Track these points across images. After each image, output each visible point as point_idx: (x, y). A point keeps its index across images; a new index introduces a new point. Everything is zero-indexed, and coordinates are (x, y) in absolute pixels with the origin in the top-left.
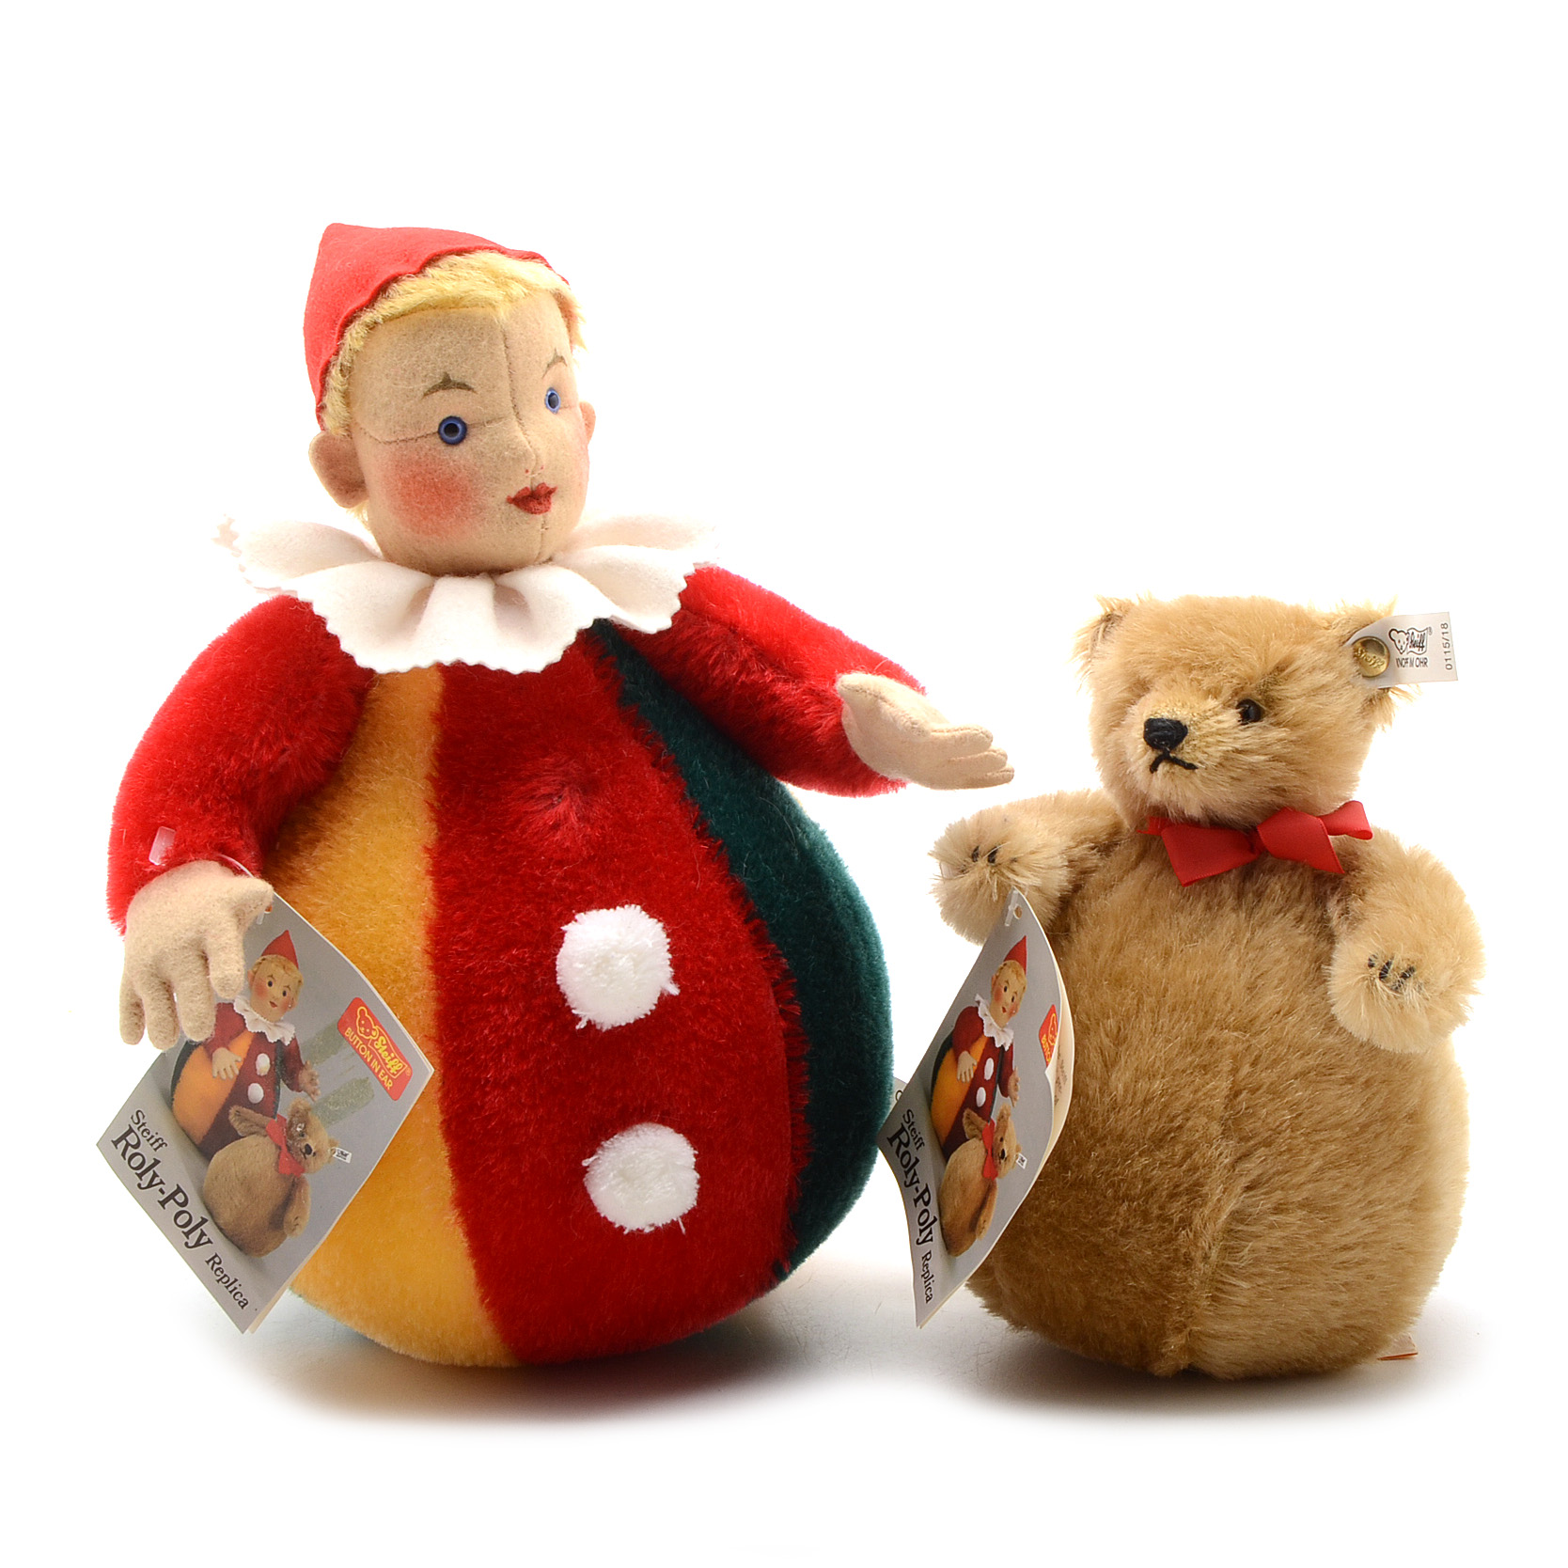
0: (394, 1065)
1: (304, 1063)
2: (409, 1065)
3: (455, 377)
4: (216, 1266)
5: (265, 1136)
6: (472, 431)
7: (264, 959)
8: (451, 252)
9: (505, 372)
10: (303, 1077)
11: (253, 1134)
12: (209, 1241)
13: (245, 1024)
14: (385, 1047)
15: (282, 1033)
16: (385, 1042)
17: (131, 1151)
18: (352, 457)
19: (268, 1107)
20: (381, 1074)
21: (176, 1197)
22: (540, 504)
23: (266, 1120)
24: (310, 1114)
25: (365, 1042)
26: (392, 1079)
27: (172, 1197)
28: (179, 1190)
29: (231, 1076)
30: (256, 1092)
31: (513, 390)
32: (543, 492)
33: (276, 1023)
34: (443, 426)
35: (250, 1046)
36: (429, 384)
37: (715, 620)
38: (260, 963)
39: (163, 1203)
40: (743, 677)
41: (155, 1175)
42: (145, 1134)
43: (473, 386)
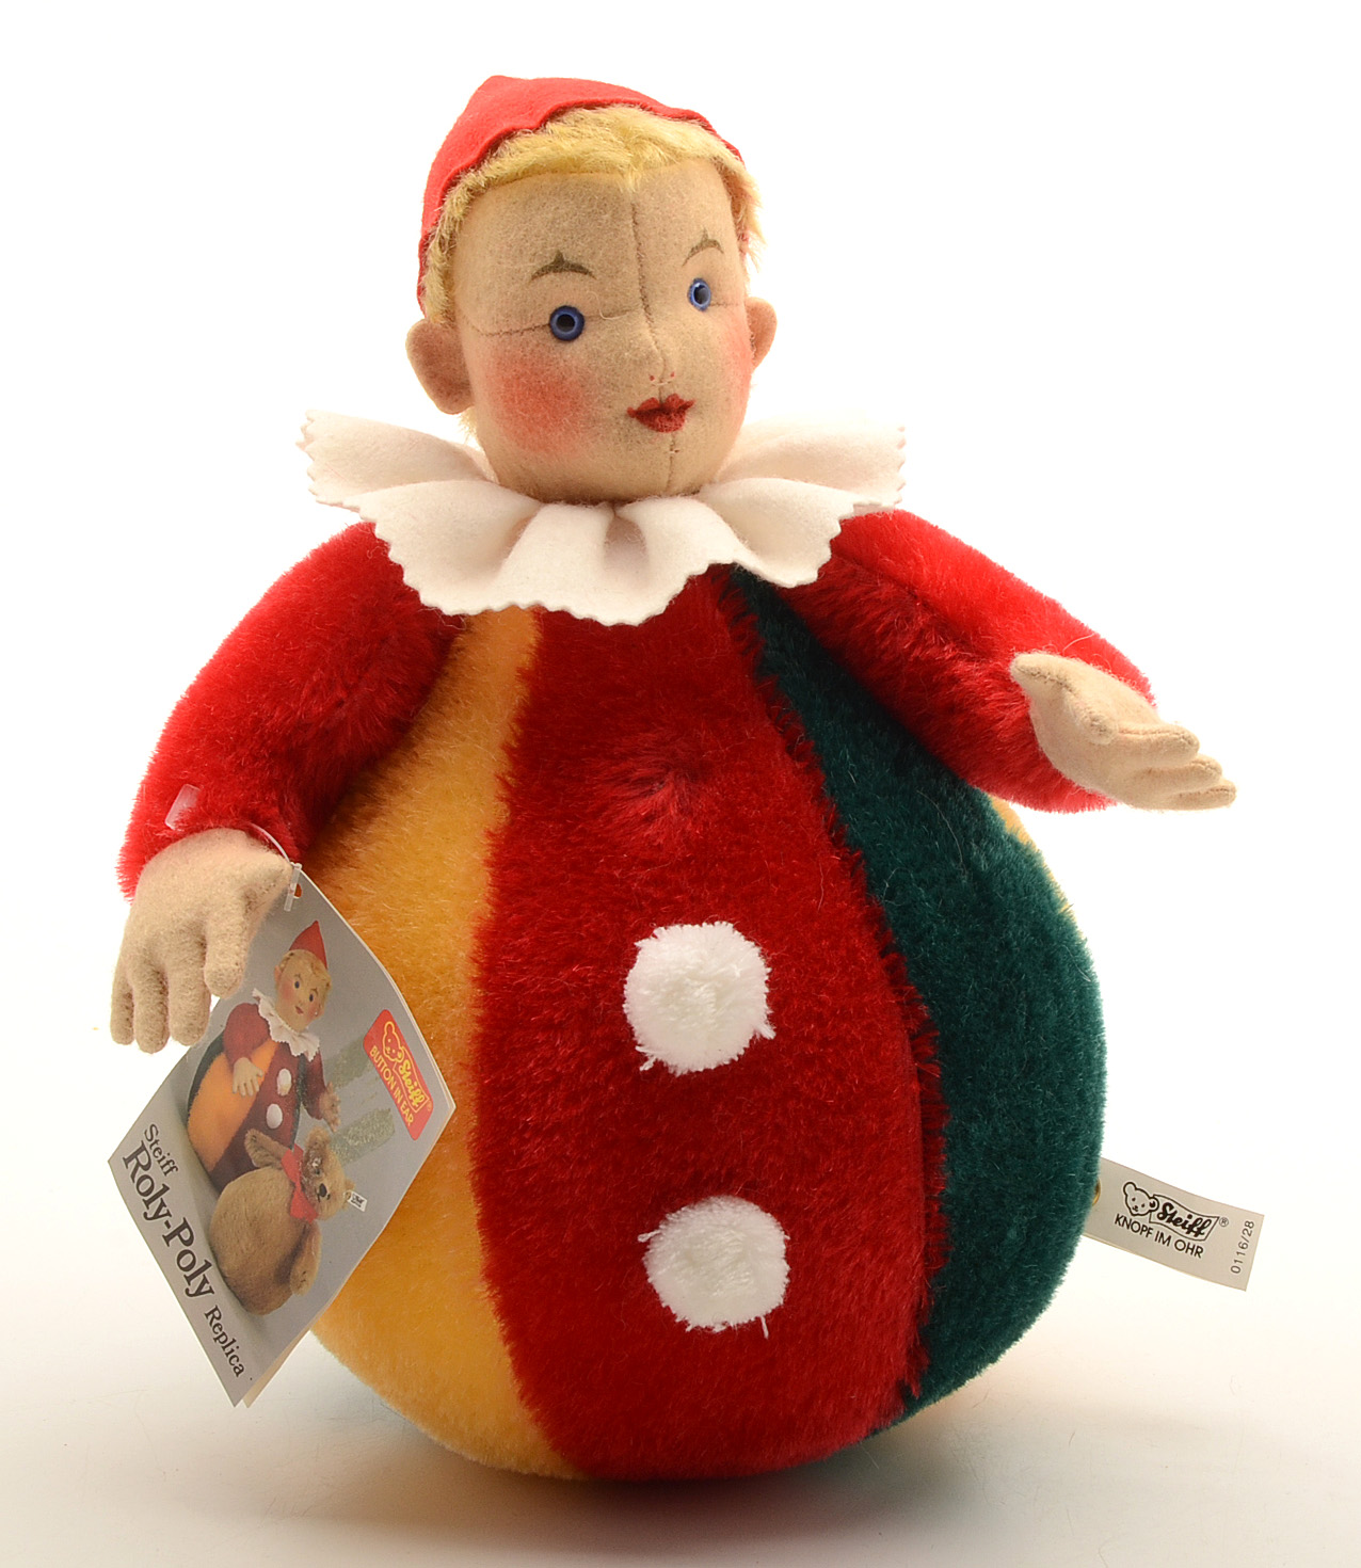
0: (417, 1097)
1: (326, 1084)
2: (431, 1100)
3: (570, 256)
4: (215, 1321)
5: (280, 1169)
6: (589, 325)
7: (292, 954)
8: (579, 105)
9: (632, 255)
10: (324, 1101)
11: (267, 1165)
12: (211, 1291)
13: (269, 1031)
14: (409, 1073)
15: (306, 1046)
16: (409, 1068)
17: (141, 1172)
18: (456, 352)
19: (285, 1134)
20: (403, 1106)
21: (181, 1233)
22: (670, 419)
23: (282, 1150)
24: (328, 1146)
25: (390, 1065)
26: (413, 1113)
27: (177, 1232)
28: (185, 1225)
29: (251, 1093)
30: (275, 1115)
31: (642, 279)
32: (675, 406)
33: (301, 1033)
34: (557, 316)
35: (273, 1058)
36: (538, 265)
37: (891, 578)
38: (288, 959)
39: (167, 1239)
40: (917, 652)
41: (163, 1204)
42: (157, 1153)
43: (591, 270)
